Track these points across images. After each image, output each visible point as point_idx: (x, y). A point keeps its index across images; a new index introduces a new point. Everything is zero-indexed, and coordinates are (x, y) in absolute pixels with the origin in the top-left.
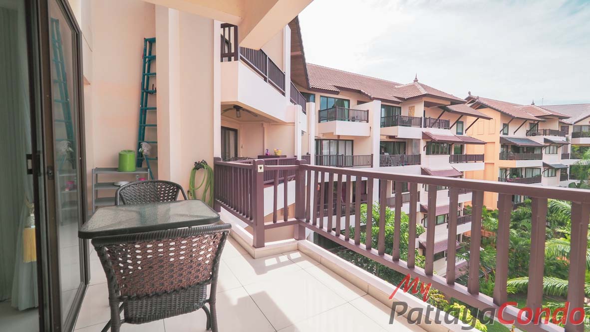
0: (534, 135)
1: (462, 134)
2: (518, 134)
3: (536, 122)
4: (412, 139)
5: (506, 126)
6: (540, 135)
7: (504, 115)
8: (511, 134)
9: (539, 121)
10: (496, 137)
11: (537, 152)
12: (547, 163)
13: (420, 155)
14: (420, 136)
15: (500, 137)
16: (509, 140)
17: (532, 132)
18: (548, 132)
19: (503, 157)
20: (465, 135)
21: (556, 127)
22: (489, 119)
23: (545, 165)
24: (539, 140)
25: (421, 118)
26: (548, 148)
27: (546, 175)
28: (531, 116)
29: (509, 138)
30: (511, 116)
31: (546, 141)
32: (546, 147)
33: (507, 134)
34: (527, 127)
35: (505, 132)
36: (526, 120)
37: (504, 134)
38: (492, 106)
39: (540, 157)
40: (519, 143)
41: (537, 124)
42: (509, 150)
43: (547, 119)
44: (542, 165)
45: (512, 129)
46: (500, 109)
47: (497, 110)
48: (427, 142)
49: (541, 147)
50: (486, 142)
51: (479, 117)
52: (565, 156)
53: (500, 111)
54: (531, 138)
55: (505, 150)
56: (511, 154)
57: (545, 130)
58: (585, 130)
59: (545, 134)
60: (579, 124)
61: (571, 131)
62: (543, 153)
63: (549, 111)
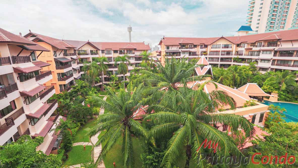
0: (67, 55)
1: (35, 60)
2: (60, 56)
5: (55, 52)
7: (53, 47)
8: (58, 57)
9: (67, 50)
10: (52, 58)
11: (69, 64)
12: (74, 68)
15: (54, 58)
16: (58, 59)
17: (65, 54)
19: (57, 68)
20: (37, 60)
21: (73, 52)
23: (73, 69)
24: (69, 58)
25: (9, 57)
26: (73, 61)
27: (74, 73)
28: (64, 48)
30: (56, 48)
31: (72, 58)
32: (72, 61)
33: (56, 56)
34: (63, 52)
35: (56, 55)
36: (63, 50)
37: (55, 56)
38: (46, 41)
39: (71, 66)
42: (59, 64)
43: (70, 48)
44: (72, 69)
45: (58, 53)
47: (49, 44)
49: (70, 61)
51: (43, 51)
52: (78, 63)
53: (51, 45)
54: (66, 57)
55: (57, 64)
56: (61, 66)
57: (70, 54)
58: (81, 52)
59: (70, 55)
60: (79, 50)
61: (77, 53)
62: (72, 63)
63: (70, 45)
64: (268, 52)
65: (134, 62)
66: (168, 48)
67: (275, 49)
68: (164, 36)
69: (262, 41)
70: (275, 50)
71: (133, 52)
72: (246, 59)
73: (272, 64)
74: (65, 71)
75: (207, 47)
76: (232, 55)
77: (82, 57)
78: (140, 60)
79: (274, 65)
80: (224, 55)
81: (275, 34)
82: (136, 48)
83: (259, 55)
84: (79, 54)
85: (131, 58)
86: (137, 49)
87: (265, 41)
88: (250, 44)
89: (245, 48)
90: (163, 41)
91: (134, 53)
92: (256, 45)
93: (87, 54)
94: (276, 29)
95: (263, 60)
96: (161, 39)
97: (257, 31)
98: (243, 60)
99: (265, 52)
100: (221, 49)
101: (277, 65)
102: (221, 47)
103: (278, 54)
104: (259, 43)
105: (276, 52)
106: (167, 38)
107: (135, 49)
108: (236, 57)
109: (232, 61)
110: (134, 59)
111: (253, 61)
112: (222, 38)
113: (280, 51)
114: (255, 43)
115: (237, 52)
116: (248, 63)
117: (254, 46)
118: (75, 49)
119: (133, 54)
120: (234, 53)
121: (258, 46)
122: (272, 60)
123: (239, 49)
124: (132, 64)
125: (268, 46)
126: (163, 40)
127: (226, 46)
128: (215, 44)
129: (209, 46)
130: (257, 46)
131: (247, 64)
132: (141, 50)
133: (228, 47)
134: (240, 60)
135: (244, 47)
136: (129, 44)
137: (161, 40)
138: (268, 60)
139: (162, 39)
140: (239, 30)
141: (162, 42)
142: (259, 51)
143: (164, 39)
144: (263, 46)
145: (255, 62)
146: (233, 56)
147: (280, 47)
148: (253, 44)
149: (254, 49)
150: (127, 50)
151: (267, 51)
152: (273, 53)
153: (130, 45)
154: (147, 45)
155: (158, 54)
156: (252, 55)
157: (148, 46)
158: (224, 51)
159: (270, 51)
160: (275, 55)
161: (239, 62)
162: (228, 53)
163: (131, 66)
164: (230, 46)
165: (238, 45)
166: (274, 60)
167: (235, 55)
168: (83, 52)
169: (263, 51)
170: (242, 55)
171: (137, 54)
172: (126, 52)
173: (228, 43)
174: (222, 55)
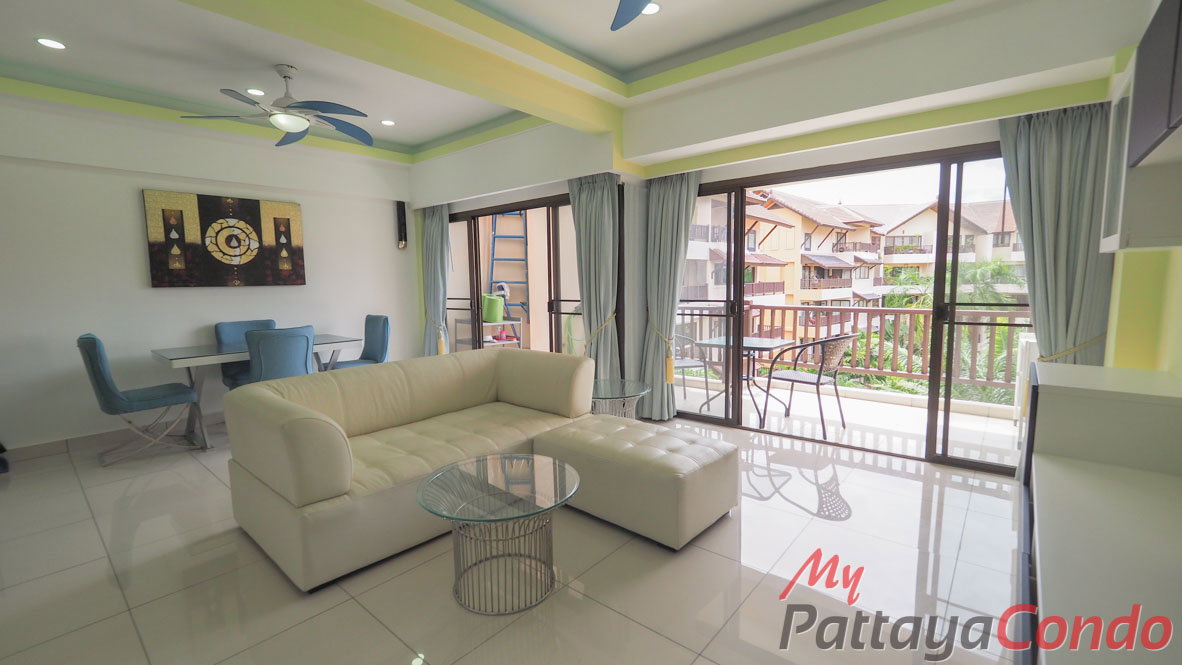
0: (842, 250)
1: (754, 250)
2: (823, 250)
3: (844, 231)
4: (696, 260)
5: (808, 236)
6: (849, 250)
7: (806, 219)
8: (814, 251)
9: (848, 230)
10: (794, 255)
11: (845, 276)
12: (858, 292)
13: (706, 286)
14: (705, 256)
15: (801, 255)
16: (813, 259)
17: (839, 247)
18: (858, 246)
19: (806, 284)
20: (758, 252)
21: (867, 239)
22: (791, 227)
23: (855, 295)
24: (847, 258)
25: (708, 227)
26: (858, 270)
28: (838, 222)
29: (813, 256)
30: (815, 222)
31: (857, 259)
32: (856, 268)
33: (809, 249)
34: (833, 239)
35: (808, 246)
36: (833, 228)
37: (806, 249)
38: (790, 206)
39: (849, 284)
40: (826, 264)
41: (845, 234)
42: (812, 274)
43: (857, 225)
44: (851, 295)
45: (816, 240)
46: (801, 211)
47: (797, 212)
48: (716, 265)
49: (850, 269)
50: (785, 261)
51: (777, 224)
52: (877, 282)
53: (800, 214)
54: (839, 255)
55: (807, 273)
56: (815, 280)
57: (855, 244)
58: (898, 243)
59: (855, 249)
60: (891, 234)
61: (883, 244)
62: (853, 277)
63: (859, 214)
74: (827, 294)
77: (898, 259)
84: (888, 251)
93: (922, 251)
118: (875, 229)
168: (907, 242)
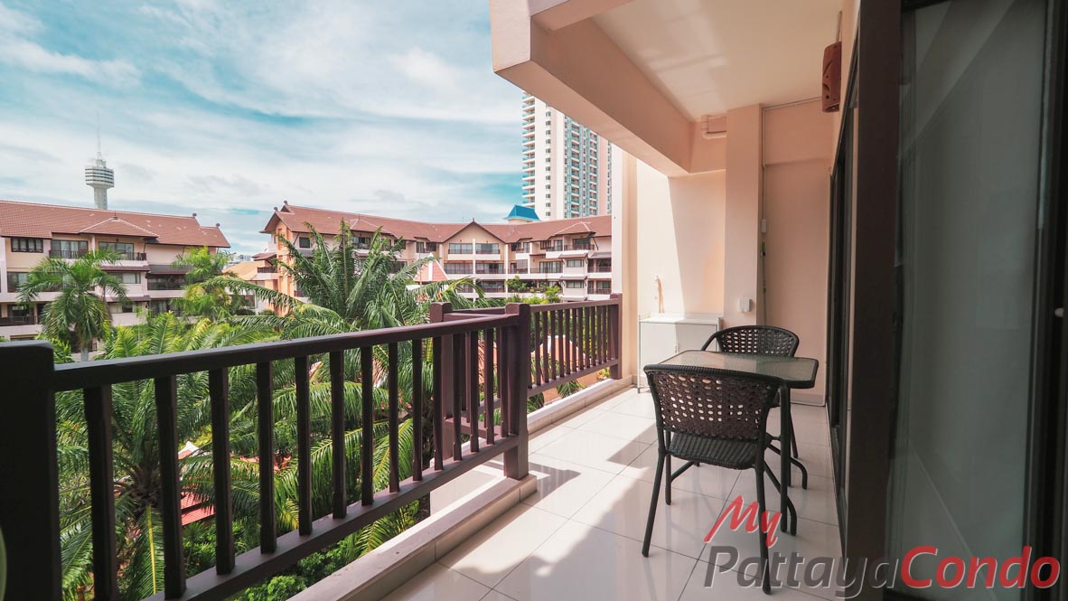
64: (578, 263)
65: (142, 295)
66: (305, 242)
67: (587, 254)
68: (286, 202)
69: (561, 235)
70: (589, 256)
71: (138, 250)
72: (536, 280)
73: (590, 291)
75: (435, 250)
76: (503, 272)
78: (177, 287)
79: (593, 293)
80: (483, 272)
81: (584, 223)
82: (156, 235)
83: (559, 270)
85: (128, 278)
86: (160, 240)
87: (568, 236)
88: (539, 243)
89: (531, 253)
90: (282, 219)
91: (143, 257)
92: (552, 245)
94: (584, 214)
95: (571, 282)
96: (276, 209)
97: (549, 214)
98: (530, 284)
99: (571, 263)
100: (474, 257)
101: (598, 292)
102: (474, 251)
103: (595, 266)
104: (556, 243)
105: (591, 262)
106: (296, 209)
107: (150, 241)
108: (512, 276)
109: (507, 289)
110: (144, 281)
111: (551, 285)
112: (474, 224)
113: (598, 260)
114: (548, 241)
115: (515, 265)
116: (542, 292)
117: (548, 249)
119: (138, 259)
120: (506, 267)
121: (556, 248)
122: (586, 282)
123: (519, 256)
124: (131, 303)
125: (575, 248)
126: (282, 215)
127: (486, 249)
128: (456, 241)
129: (441, 245)
130: (553, 249)
131: (540, 296)
132: (183, 247)
133: (490, 252)
134: (524, 285)
135: (528, 251)
136: (116, 218)
137: (275, 214)
138: (581, 282)
139: (280, 210)
140: (512, 214)
141: (280, 219)
142: (560, 262)
143: (284, 209)
144: (566, 248)
145: (557, 288)
146: (508, 276)
147: (596, 250)
148: (546, 244)
149: (550, 255)
150: (98, 242)
151: (574, 259)
152: (586, 265)
153: (119, 220)
154: (209, 230)
155: (262, 264)
156: (546, 271)
157: (215, 231)
158: (483, 262)
159: (580, 259)
160: (590, 270)
161: (522, 291)
162: (494, 267)
163: (127, 310)
164: (495, 248)
165: (515, 247)
166: (591, 282)
167: (510, 272)
169: (569, 259)
170: (525, 271)
171: (162, 259)
172: (93, 246)
173: (491, 241)
174: (478, 272)
